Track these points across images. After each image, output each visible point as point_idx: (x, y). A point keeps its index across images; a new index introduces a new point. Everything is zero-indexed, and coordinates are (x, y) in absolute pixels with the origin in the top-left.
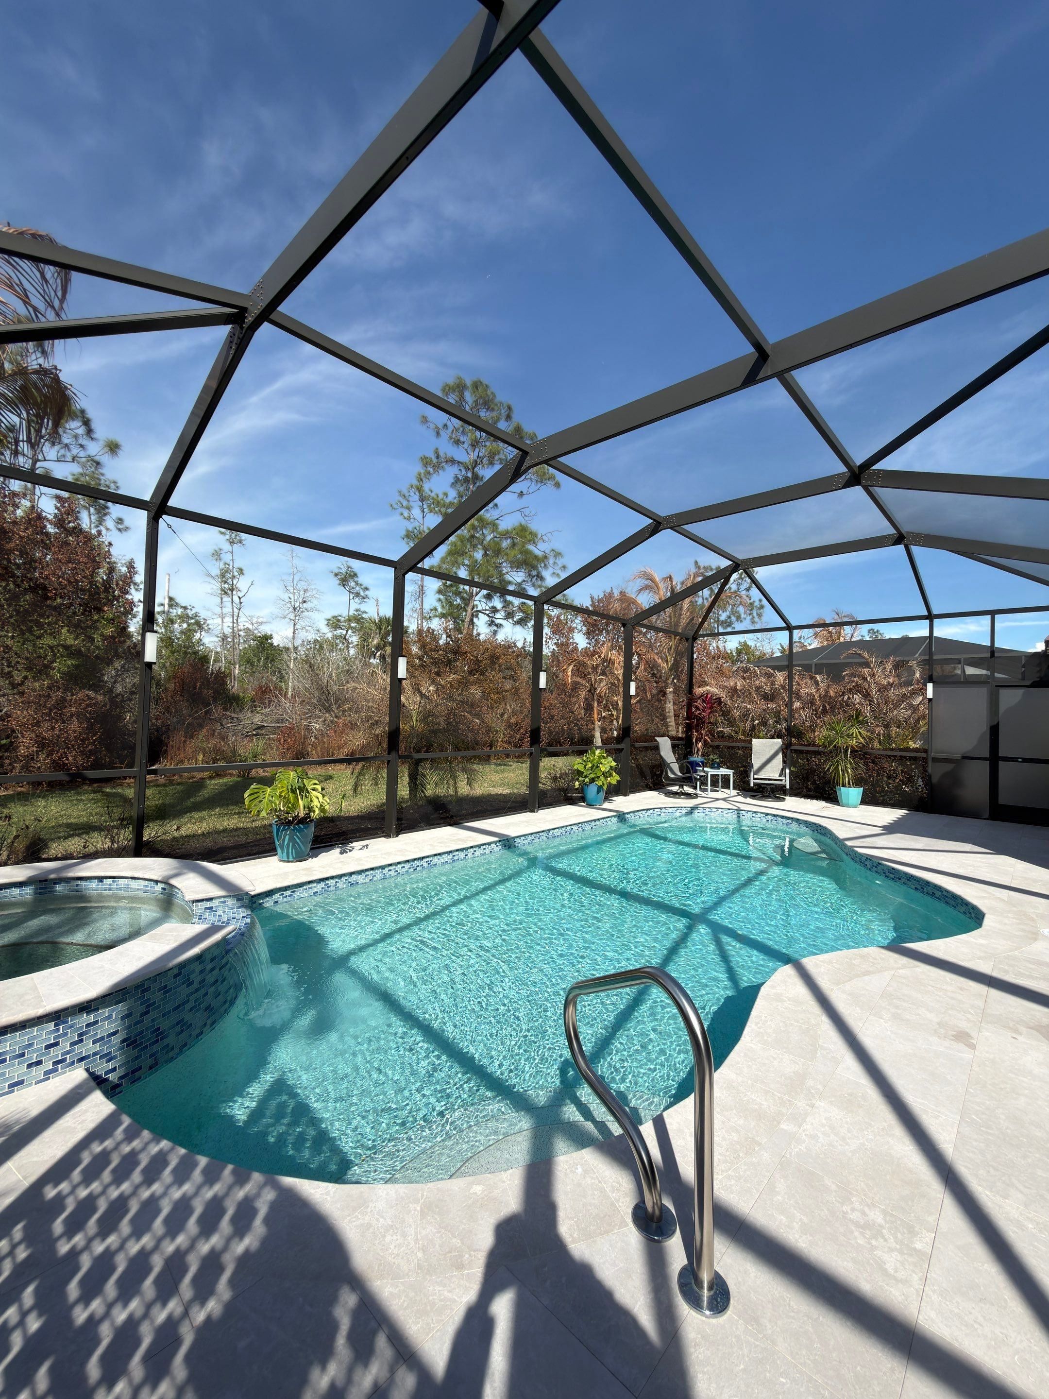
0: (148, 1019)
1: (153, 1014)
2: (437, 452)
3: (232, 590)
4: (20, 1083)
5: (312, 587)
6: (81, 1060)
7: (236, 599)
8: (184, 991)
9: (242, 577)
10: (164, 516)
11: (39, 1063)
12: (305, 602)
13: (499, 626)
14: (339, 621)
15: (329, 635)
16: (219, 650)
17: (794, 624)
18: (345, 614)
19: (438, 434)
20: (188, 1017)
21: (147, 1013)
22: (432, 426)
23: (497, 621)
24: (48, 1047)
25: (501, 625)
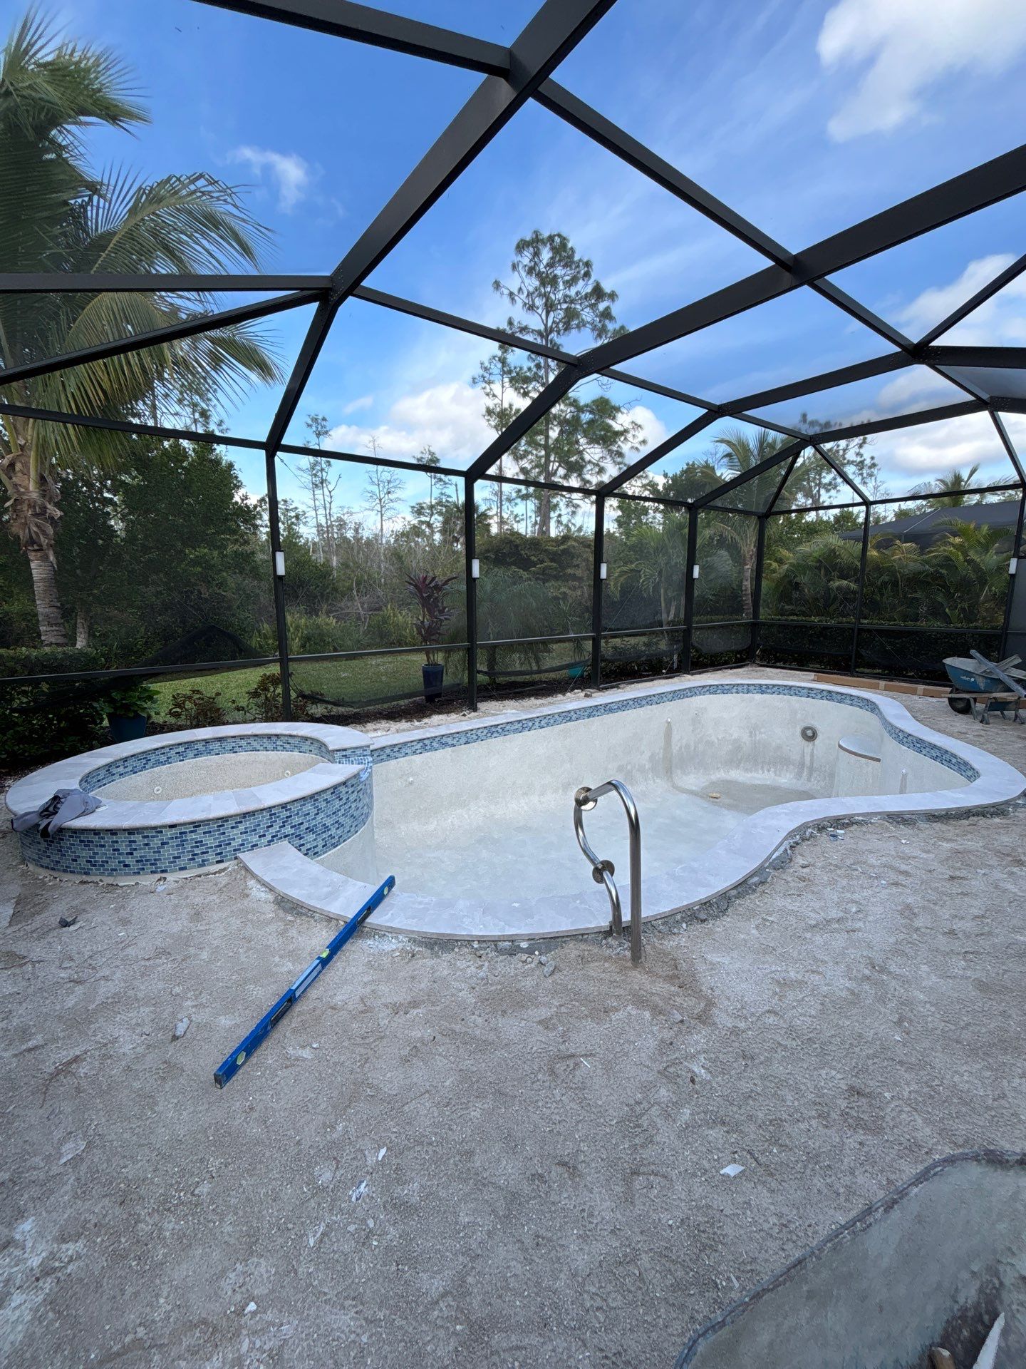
0: (319, 818)
1: (322, 815)
2: (510, 323)
3: (322, 483)
4: (256, 845)
5: (395, 477)
6: (285, 836)
7: (326, 492)
8: (337, 803)
9: (331, 469)
10: (278, 453)
11: (264, 836)
12: (389, 493)
13: (577, 506)
14: (422, 508)
15: (415, 522)
16: (317, 540)
17: (871, 499)
18: (428, 501)
19: (513, 300)
20: (342, 820)
21: (317, 814)
22: (506, 292)
23: (575, 502)
24: (268, 827)
25: (578, 506)
